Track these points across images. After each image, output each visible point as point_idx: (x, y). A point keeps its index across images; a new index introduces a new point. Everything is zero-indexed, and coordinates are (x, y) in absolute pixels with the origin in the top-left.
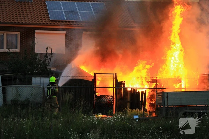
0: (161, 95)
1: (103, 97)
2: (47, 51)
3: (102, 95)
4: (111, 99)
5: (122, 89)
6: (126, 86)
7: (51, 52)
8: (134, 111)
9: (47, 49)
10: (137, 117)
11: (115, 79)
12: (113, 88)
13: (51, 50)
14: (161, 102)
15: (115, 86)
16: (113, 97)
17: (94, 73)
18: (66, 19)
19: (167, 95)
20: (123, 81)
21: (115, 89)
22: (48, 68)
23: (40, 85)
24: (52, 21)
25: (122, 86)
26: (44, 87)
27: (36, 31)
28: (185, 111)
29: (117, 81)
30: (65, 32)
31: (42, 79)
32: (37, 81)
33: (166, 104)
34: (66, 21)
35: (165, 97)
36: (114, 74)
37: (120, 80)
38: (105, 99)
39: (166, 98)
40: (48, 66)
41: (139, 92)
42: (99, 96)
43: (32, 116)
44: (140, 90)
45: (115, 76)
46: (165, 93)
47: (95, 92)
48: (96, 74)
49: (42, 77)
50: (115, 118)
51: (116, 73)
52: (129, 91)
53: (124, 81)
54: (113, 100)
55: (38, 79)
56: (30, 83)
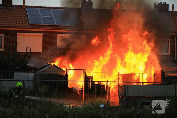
0: (122, 87)
1: (74, 89)
2: (27, 50)
3: (74, 88)
4: (81, 90)
5: (90, 82)
6: (93, 80)
7: (31, 51)
9: (27, 48)
10: (103, 106)
11: (84, 74)
12: (83, 81)
13: (31, 49)
14: (123, 93)
15: (84, 80)
16: (82, 89)
17: (67, 69)
18: (43, 24)
19: (128, 88)
21: (84, 82)
22: (27, 64)
23: (21, 79)
24: (31, 25)
25: (90, 80)
26: (24, 81)
27: (18, 33)
28: (142, 101)
30: (42, 34)
31: (23, 74)
33: (127, 96)
34: (43, 25)
36: (83, 70)
37: (88, 75)
38: (76, 91)
39: (127, 90)
40: (27, 62)
41: (104, 85)
42: (71, 89)
43: (14, 105)
45: (84, 71)
46: (126, 86)
47: (67, 85)
48: (68, 69)
49: (23, 72)
50: (84, 106)
51: (85, 69)
52: (96, 84)
53: (92, 76)
54: (83, 92)
55: (19, 74)
56: (12, 77)
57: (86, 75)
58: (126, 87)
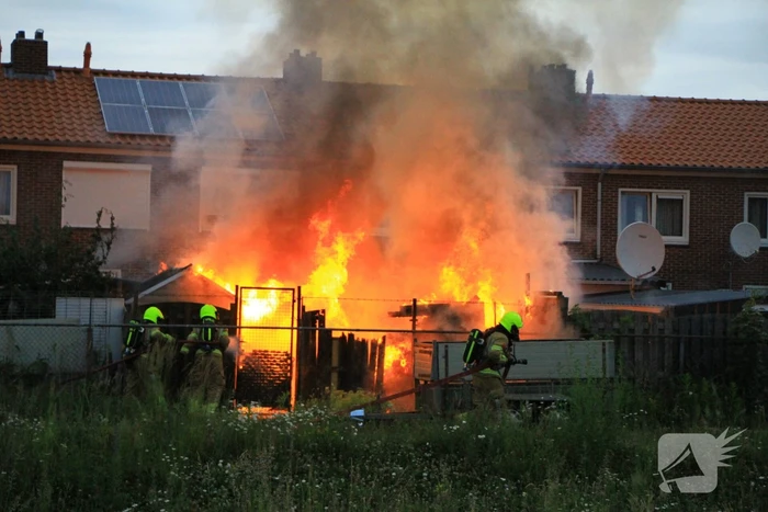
0: (428, 349)
1: (262, 354)
2: (98, 221)
3: (260, 351)
4: (286, 360)
5: (317, 332)
6: (327, 326)
7: (112, 224)
8: (351, 396)
9: (100, 214)
10: (360, 412)
11: (296, 304)
12: (292, 328)
13: (112, 219)
14: (428, 370)
15: (295, 325)
16: (289, 356)
17: (237, 287)
18: (152, 131)
19: (446, 352)
20: (320, 309)
21: (295, 332)
22: (101, 270)
23: (79, 321)
24: (113, 135)
25: (317, 324)
26: (90, 325)
27: (66, 164)
29: (302, 308)
30: (149, 168)
31: (85, 302)
32: (70, 308)
33: (442, 377)
34: (152, 137)
35: (440, 357)
36: (293, 290)
37: (310, 306)
38: (268, 361)
39: (444, 359)
40: (100, 263)
41: (363, 340)
42: (250, 354)
43: (58, 409)
44: (369, 337)
45: (296, 295)
46: (440, 345)
47: (238, 342)
48: (242, 288)
49: (87, 296)
50: (300, 415)
51: (299, 288)
52: (336, 339)
53: (324, 311)
54: (291, 365)
55: (73, 301)
56: (49, 312)
57: (304, 307)
58: (442, 348)
